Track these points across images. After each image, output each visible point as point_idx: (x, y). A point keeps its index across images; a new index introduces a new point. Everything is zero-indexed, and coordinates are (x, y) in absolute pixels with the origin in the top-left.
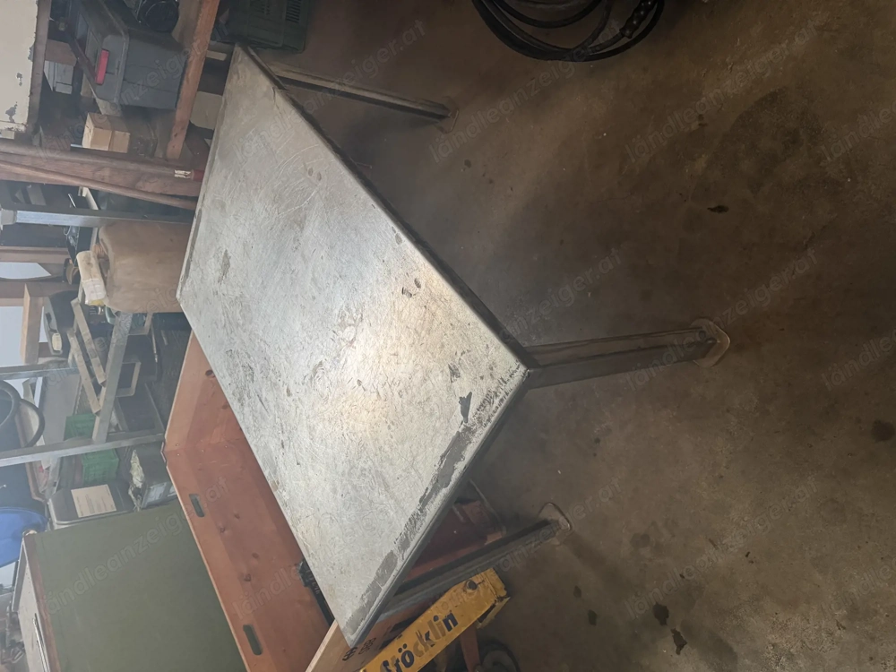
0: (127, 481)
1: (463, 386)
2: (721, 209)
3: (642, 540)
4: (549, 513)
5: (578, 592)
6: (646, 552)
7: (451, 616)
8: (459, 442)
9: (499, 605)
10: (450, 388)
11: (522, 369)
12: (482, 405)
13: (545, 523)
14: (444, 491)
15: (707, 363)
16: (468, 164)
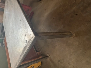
0: (3, 43)
1: (26, 38)
2: (77, 15)
3: (59, 61)
4: (48, 55)
5: (50, 66)
6: (59, 63)
7: (33, 67)
8: (25, 48)
9: (40, 66)
10: (24, 38)
11: (34, 36)
12: (28, 42)
13: (47, 56)
14: (23, 56)
15: (71, 38)
16: (43, 7)
